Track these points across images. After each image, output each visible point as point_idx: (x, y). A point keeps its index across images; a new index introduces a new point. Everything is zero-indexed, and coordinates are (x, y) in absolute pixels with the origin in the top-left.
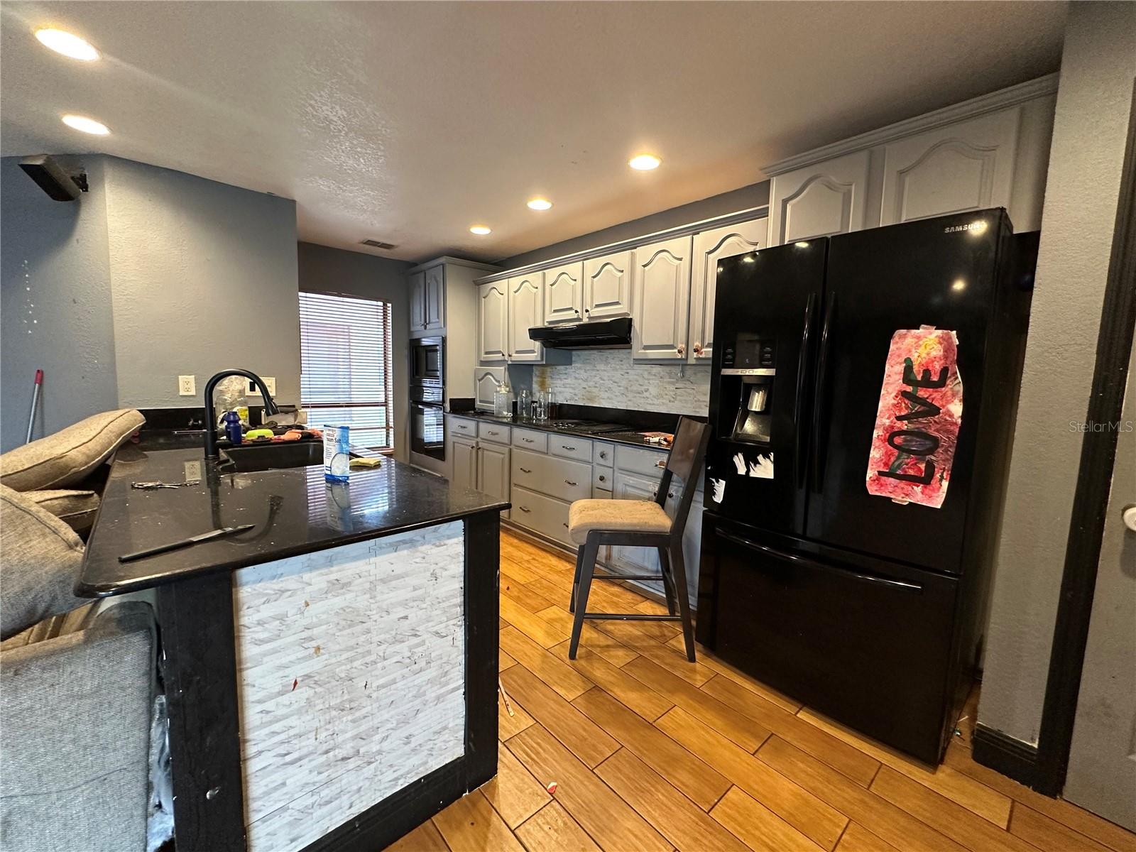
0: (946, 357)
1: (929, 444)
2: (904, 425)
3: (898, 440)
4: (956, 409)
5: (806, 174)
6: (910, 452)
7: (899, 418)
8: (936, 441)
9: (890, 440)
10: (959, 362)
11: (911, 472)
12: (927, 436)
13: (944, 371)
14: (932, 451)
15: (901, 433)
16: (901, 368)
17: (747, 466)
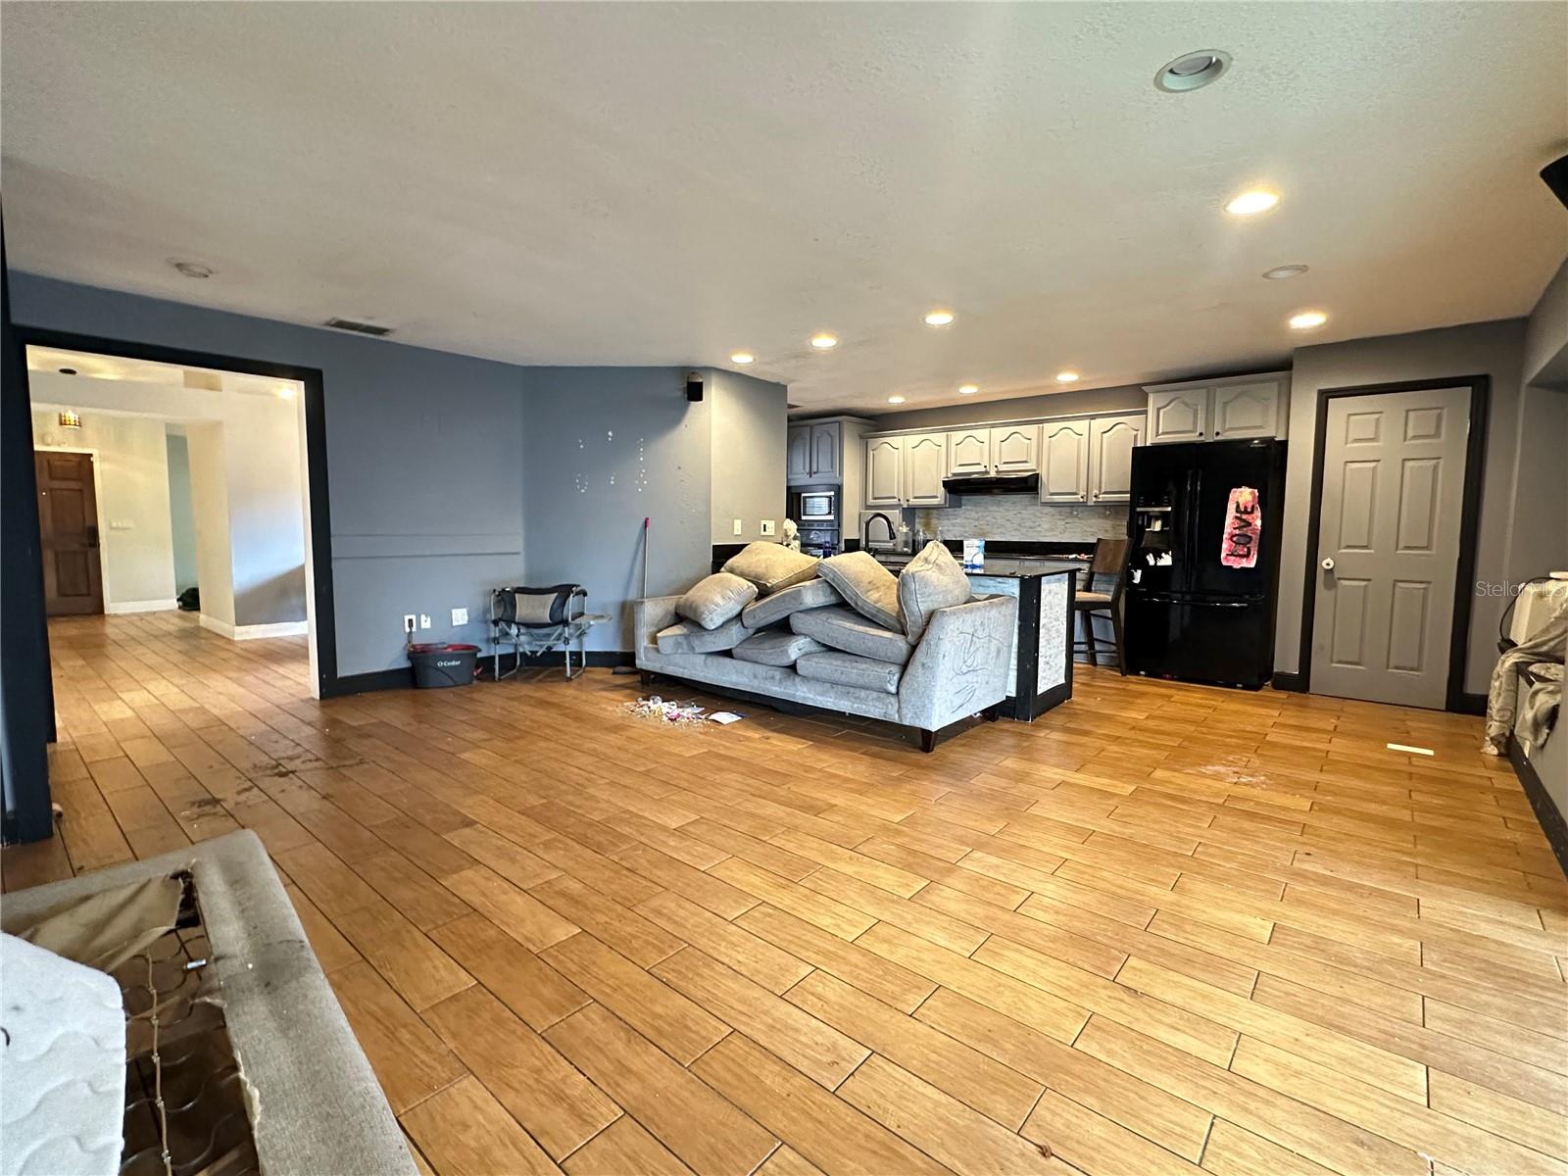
0: (1253, 501)
1: (1248, 539)
2: (1237, 532)
3: (1235, 539)
4: (1259, 523)
5: (1172, 395)
6: (1239, 544)
7: (1235, 529)
8: (1250, 538)
9: (1231, 539)
10: (1259, 503)
11: (1241, 553)
12: (1247, 536)
13: (1253, 507)
14: (1249, 542)
15: (1236, 535)
16: (1235, 506)
17: (1156, 560)
